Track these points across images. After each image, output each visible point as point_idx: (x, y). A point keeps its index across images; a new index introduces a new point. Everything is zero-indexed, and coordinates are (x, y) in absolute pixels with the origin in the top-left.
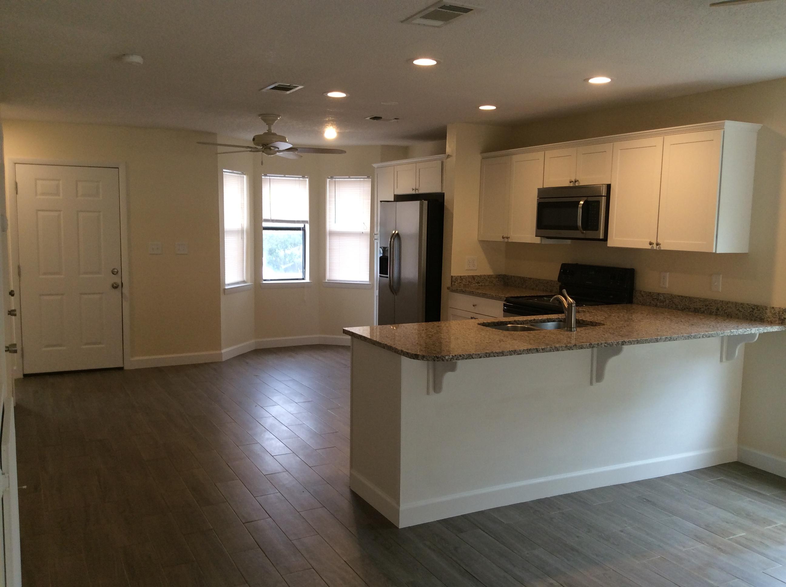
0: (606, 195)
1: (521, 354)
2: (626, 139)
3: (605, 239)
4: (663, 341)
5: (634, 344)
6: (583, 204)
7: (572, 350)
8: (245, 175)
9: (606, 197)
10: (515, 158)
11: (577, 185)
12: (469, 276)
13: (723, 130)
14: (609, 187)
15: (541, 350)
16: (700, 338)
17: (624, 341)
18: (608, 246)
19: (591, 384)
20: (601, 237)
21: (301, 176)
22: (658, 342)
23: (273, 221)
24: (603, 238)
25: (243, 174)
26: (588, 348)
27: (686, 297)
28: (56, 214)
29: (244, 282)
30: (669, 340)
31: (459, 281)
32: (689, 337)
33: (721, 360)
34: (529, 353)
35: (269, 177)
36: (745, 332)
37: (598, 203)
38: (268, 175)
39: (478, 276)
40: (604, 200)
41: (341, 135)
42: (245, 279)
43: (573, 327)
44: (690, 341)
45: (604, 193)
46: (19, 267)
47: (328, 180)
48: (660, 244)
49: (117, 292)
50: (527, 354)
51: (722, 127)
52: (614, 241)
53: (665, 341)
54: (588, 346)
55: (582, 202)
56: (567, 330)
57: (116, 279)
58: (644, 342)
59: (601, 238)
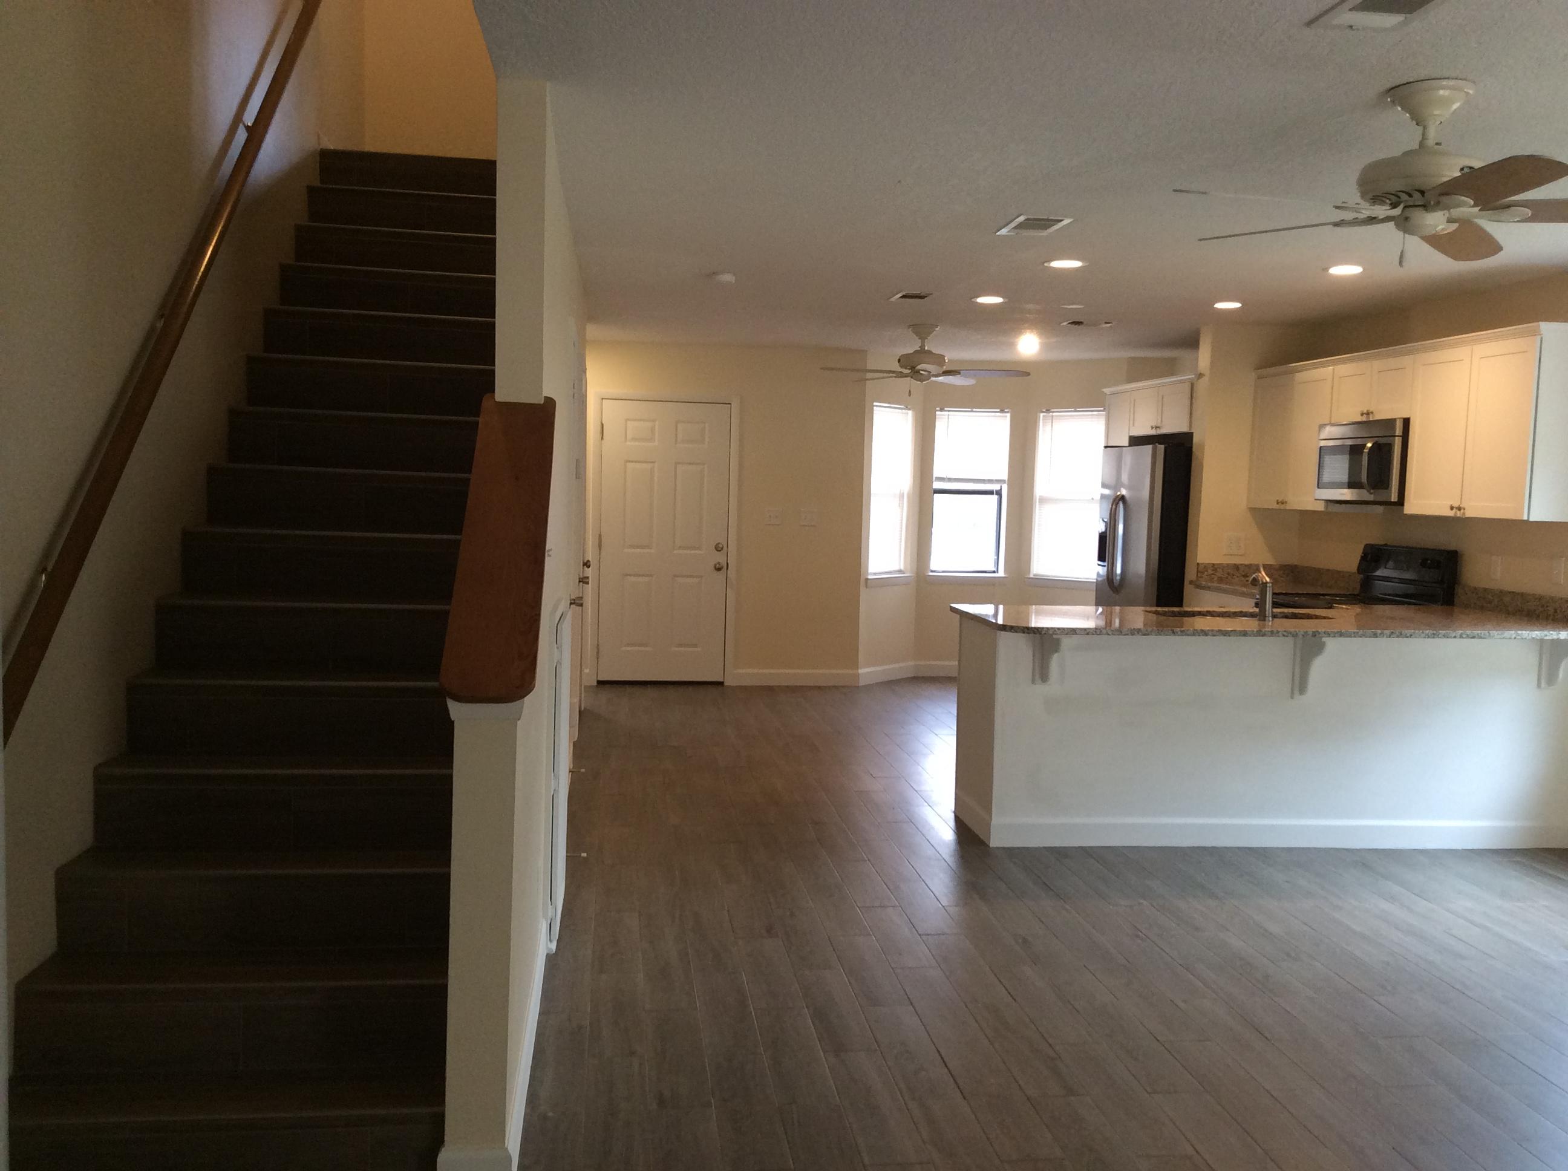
0: (1401, 434)
1: (1148, 635)
2: (1434, 348)
3: (1401, 502)
4: (1387, 637)
5: (1335, 637)
6: (1371, 447)
7: (1229, 636)
8: (910, 409)
9: (1401, 438)
10: (1300, 377)
11: (1371, 419)
12: (1228, 564)
13: (1539, 337)
14: (1406, 422)
15: (1179, 633)
16: (1455, 637)
17: (1318, 631)
18: (1405, 513)
19: (1292, 698)
20: (1394, 497)
21: (998, 410)
22: (1377, 637)
23: (950, 480)
24: (1396, 500)
25: (907, 408)
26: (1254, 636)
27: (1518, 594)
28: (648, 466)
29: (900, 571)
30: (1398, 637)
31: (1210, 572)
32: (1434, 634)
33: (1539, 686)
34: (1161, 635)
35: (947, 413)
36: (1546, 636)
37: (1390, 447)
38: (946, 409)
39: (1246, 566)
40: (1398, 443)
41: (1045, 347)
42: (902, 568)
43: (1267, 615)
44: (1436, 640)
45: (1399, 431)
46: (600, 536)
47: (1042, 415)
48: (1464, 509)
49: (721, 576)
50: (1157, 635)
51: (1536, 333)
52: (1414, 505)
53: (1390, 637)
54: (1255, 633)
55: (1369, 445)
56: (1259, 620)
57: (720, 558)
58: (1353, 635)
59: (1392, 500)
